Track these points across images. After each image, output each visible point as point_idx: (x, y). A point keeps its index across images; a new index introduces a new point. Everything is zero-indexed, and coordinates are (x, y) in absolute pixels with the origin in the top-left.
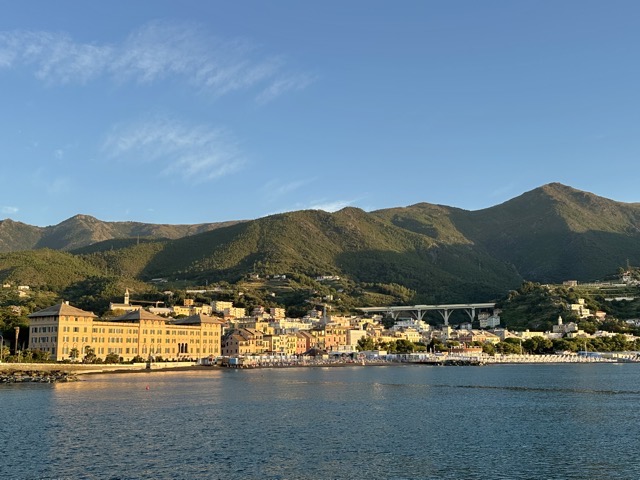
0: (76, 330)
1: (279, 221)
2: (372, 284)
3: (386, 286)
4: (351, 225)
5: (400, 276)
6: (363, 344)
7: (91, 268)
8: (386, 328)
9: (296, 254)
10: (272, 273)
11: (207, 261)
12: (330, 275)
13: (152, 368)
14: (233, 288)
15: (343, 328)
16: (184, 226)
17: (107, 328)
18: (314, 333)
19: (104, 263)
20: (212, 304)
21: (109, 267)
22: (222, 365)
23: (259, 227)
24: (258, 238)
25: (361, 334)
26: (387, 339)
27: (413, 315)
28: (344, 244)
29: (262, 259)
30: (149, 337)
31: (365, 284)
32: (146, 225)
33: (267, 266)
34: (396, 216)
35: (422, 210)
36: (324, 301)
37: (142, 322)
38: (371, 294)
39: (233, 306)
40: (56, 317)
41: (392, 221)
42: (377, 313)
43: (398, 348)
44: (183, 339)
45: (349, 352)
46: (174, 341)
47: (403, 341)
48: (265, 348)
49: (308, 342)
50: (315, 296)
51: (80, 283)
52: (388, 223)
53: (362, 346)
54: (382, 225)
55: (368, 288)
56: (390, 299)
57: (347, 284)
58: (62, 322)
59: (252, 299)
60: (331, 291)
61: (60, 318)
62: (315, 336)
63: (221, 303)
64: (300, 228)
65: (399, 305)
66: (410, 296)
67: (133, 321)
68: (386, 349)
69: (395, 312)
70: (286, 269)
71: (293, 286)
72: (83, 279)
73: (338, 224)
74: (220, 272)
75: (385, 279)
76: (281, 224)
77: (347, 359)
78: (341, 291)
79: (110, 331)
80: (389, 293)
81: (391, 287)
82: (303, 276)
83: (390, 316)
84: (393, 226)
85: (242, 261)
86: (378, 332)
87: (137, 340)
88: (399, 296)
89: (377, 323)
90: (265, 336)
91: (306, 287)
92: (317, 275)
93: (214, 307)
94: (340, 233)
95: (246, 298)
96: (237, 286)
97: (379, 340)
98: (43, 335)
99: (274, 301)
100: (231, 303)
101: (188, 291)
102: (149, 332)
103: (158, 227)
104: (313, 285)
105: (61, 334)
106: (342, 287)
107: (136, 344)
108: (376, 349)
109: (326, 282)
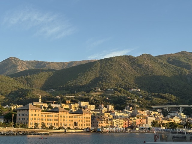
0: (35, 115)
1: (110, 61)
2: (157, 94)
3: (164, 95)
4: (146, 63)
5: (171, 89)
6: (154, 124)
7: (19, 84)
8: (164, 116)
9: (118, 78)
10: (107, 88)
11: (75, 81)
12: (135, 88)
13: (67, 132)
14: (88, 95)
15: (144, 116)
16: (61, 63)
17: (47, 115)
18: (131, 118)
19: (25, 82)
20: (79, 102)
21: (28, 84)
22: (94, 131)
23: (99, 64)
24: (99, 70)
25: (153, 119)
26: (165, 122)
27: (178, 110)
28: (142, 73)
29: (101, 80)
30: (62, 119)
31: (153, 94)
32: (43, 62)
33: (104, 84)
34: (169, 59)
35: (183, 55)
36: (133, 102)
37: (60, 112)
38: (157, 99)
39: (89, 104)
40: (28, 110)
41: (167, 61)
42: (160, 108)
43: (170, 126)
44: (76, 120)
45: (147, 127)
46: (72, 120)
47: (172, 123)
48: (110, 125)
49: (128, 122)
50: (129, 99)
51: (15, 91)
52: (165, 62)
53: (154, 125)
54: (162, 63)
55: (154, 96)
56: (166, 101)
57: (144, 94)
58: (30, 112)
59: (98, 101)
60: (136, 97)
61: (30, 110)
62: (131, 120)
63: (84, 102)
64: (120, 65)
65: (171, 104)
66: (176, 100)
67: (56, 112)
68: (164, 126)
69: (169, 108)
70: (114, 86)
71: (117, 94)
72: (16, 90)
73: (139, 63)
74: (81, 87)
75: (163, 91)
76: (111, 63)
77: (147, 130)
78: (141, 97)
79: (48, 116)
80: (165, 98)
81: (166, 95)
82: (122, 89)
83: (166, 110)
84: (168, 64)
85: (91, 81)
86: (161, 118)
87: (58, 120)
88: (170, 100)
89: (159, 114)
90: (110, 119)
91: (123, 95)
92: (129, 89)
93: (80, 104)
94: (140, 67)
95: (95, 100)
96: (90, 94)
97: (161, 122)
98: (22, 117)
99: (108, 102)
100: (88, 103)
101: (67, 96)
102: (62, 117)
103: (49, 63)
104: (127, 94)
105: (30, 117)
106: (141, 95)
107: (57, 122)
108: (160, 126)
109: (134, 92)
